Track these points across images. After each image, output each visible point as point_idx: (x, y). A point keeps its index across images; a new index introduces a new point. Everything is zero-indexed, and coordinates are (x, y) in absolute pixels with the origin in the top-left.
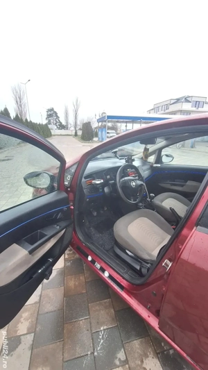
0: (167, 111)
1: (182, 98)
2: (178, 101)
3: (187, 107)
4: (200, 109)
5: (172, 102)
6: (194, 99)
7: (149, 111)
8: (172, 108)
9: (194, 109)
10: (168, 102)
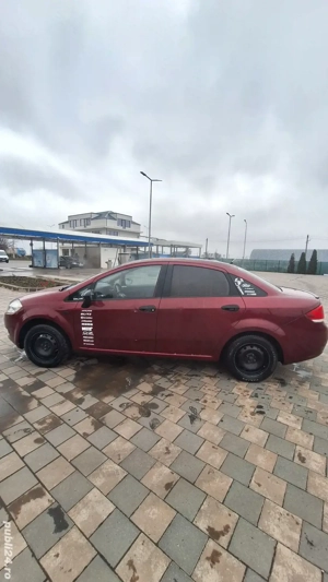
0: (88, 227)
1: (106, 213)
2: (100, 216)
3: (112, 224)
4: (127, 229)
5: (93, 216)
6: (119, 217)
7: (62, 225)
8: (94, 224)
9: (121, 228)
10: (88, 216)
